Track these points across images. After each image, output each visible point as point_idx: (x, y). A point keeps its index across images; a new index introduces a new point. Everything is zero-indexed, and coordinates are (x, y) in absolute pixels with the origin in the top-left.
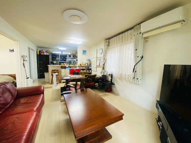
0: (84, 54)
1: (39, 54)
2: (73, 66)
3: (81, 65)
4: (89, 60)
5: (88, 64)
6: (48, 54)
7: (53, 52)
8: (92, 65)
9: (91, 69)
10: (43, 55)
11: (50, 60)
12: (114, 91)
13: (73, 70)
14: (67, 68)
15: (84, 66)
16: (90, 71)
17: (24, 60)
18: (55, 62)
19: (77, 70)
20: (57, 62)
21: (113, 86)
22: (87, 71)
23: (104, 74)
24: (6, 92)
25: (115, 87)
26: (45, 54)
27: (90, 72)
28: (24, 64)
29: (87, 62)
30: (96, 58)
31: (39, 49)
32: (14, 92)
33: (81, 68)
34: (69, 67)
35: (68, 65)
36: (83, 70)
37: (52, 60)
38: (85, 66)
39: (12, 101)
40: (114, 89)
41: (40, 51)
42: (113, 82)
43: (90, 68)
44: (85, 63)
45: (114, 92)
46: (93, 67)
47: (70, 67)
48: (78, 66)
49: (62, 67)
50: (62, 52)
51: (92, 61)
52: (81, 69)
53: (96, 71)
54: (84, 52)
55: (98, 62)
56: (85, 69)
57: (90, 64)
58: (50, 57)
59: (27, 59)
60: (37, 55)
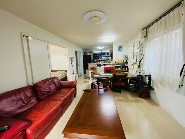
0: (119, 50)
1: (84, 54)
2: (108, 64)
3: (115, 63)
4: (125, 56)
5: (124, 61)
6: (90, 54)
7: (94, 52)
8: (129, 62)
9: (127, 67)
10: (87, 55)
11: (92, 59)
12: (152, 98)
13: (108, 67)
14: (102, 66)
15: (119, 63)
16: (127, 68)
17: (72, 61)
18: (95, 60)
19: (111, 68)
20: (97, 60)
21: (151, 91)
22: (122, 68)
23: (139, 74)
24: (52, 84)
25: (155, 94)
26: (88, 54)
27: (127, 70)
28: (72, 64)
29: (123, 59)
30: (133, 54)
31: (85, 51)
32: (58, 85)
33: (116, 65)
34: (103, 65)
35: (103, 63)
36: (118, 67)
37: (93, 59)
38: (121, 63)
39: (55, 90)
40: (152, 95)
41: (85, 53)
42: (151, 85)
43: (126, 65)
44: (120, 60)
45: (153, 100)
46: (130, 65)
47: (105, 65)
48: (112, 64)
49: (98, 65)
50: (101, 51)
51: (129, 58)
52: (116, 67)
53: (132, 69)
54: (120, 48)
55: (135, 58)
56: (120, 67)
57: (126, 61)
58: (92, 57)
59: (75, 60)
60: (83, 55)
